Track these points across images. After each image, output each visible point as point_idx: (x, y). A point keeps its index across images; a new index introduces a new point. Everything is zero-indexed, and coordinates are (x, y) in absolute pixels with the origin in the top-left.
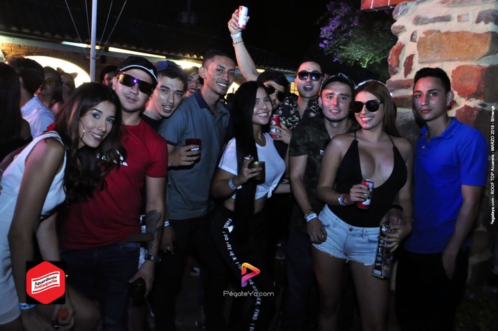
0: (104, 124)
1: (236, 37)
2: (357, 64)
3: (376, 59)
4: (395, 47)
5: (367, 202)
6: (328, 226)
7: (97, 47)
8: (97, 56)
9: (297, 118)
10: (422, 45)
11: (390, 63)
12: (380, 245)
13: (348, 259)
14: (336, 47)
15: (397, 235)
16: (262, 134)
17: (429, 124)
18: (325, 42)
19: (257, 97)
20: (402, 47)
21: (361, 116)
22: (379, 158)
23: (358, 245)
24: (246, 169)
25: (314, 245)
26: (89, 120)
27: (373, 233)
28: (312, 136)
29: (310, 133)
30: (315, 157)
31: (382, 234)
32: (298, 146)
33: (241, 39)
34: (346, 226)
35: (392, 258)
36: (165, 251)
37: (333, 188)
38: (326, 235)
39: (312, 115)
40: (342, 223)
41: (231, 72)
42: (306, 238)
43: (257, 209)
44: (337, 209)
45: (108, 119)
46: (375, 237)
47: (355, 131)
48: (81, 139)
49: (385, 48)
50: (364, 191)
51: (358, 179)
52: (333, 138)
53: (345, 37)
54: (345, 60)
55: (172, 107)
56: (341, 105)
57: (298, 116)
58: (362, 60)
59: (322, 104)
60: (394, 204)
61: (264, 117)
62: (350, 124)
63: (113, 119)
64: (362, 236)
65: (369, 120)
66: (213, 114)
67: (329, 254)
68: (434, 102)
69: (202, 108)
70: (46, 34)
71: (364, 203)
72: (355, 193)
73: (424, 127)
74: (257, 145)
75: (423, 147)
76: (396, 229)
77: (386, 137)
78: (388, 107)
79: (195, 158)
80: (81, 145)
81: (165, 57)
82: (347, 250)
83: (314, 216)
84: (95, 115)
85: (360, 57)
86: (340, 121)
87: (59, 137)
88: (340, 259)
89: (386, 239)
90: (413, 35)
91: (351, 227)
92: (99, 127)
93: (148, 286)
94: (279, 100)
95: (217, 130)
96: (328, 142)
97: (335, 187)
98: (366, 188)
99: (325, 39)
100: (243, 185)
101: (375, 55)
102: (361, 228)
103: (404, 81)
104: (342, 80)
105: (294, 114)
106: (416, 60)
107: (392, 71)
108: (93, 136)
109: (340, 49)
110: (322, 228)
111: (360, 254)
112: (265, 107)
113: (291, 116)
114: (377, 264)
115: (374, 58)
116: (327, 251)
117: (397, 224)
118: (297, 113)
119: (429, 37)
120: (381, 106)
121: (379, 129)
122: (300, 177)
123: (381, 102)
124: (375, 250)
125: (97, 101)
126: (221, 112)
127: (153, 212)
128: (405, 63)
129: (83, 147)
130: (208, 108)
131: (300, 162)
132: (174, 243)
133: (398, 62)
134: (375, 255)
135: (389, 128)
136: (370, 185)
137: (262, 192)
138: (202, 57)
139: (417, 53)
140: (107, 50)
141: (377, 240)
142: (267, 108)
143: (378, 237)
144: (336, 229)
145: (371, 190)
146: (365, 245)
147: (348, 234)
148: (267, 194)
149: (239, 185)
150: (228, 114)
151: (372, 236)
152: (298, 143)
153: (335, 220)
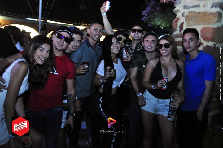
0: (45, 54)
1: (104, 15)
2: (159, 27)
4: (175, 19)
5: (165, 87)
6: (147, 99)
7: (42, 21)
8: (42, 24)
9: (132, 52)
10: (187, 18)
11: (173, 26)
12: (171, 107)
13: (156, 114)
14: (149, 20)
15: (177, 102)
16: (116, 58)
17: (190, 53)
18: (144, 17)
19: (113, 41)
20: (178, 19)
21: (162, 50)
22: (170, 69)
23: (161, 107)
24: (108, 73)
25: (141, 107)
26: (38, 52)
27: (167, 101)
28: (140, 59)
29: (139, 57)
30: (141, 68)
31: (171, 102)
32: (134, 63)
33: (106, 16)
34: (156, 99)
35: (176, 112)
36: (77, 111)
37: (149, 82)
38: (145, 103)
39: (139, 50)
40: (154, 98)
41: (101, 30)
45: (47, 52)
47: (159, 57)
48: (35, 61)
49: (171, 20)
50: (163, 83)
51: (161, 77)
52: (150, 60)
53: (153, 15)
54: (153, 25)
55: (76, 47)
56: (152, 45)
57: (132, 50)
58: (161, 25)
59: (144, 45)
60: (176, 89)
62: (157, 54)
64: (163, 103)
65: (166, 52)
66: (94, 50)
67: (148, 111)
68: (192, 44)
69: (89, 47)
70: (19, 15)
71: (164, 88)
72: (160, 84)
73: (188, 54)
74: (114, 63)
75: (188, 64)
76: (177, 99)
77: (173, 59)
78: (174, 46)
79: (86, 70)
80: (35, 64)
81: (72, 25)
82: (156, 110)
83: (141, 94)
84: (41, 50)
85: (160, 24)
86: (152, 52)
87: (25, 60)
88: (153, 114)
90: (183, 14)
91: (158, 99)
92: (43, 55)
94: (124, 43)
95: (96, 57)
97: (150, 82)
98: (164, 81)
99: (144, 16)
100: (106, 80)
102: (162, 100)
103: (180, 34)
104: (152, 34)
106: (184, 25)
107: (174, 30)
108: (40, 59)
109: (151, 20)
111: (162, 111)
112: (116, 46)
114: (169, 115)
115: (166, 24)
116: (147, 110)
117: (178, 97)
118: (131, 49)
119: (191, 14)
120: (171, 46)
122: (134, 77)
123: (171, 44)
124: (168, 109)
125: (42, 44)
126: (98, 49)
128: (180, 26)
129: (36, 65)
130: (92, 47)
131: (134, 71)
133: (177, 26)
134: (168, 111)
135: (175, 55)
137: (116, 84)
138: (89, 25)
139: (185, 22)
140: (46, 22)
141: (169, 105)
142: (118, 46)
143: (169, 103)
144: (151, 100)
145: (166, 82)
146: (164, 107)
147: (156, 103)
148: (118, 85)
149: (105, 80)
150: (101, 50)
151: (167, 103)
152: (134, 62)
153: (151, 96)
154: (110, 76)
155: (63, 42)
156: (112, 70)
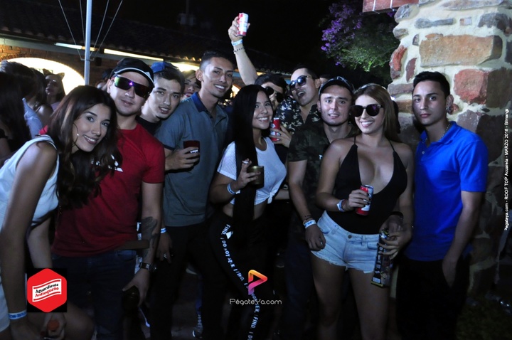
0: (99, 127)
1: (237, 44)
2: (360, 68)
3: (379, 63)
4: (396, 51)
5: (366, 208)
6: (327, 233)
7: (92, 49)
8: (91, 58)
9: (300, 123)
10: (424, 49)
11: (391, 67)
12: (380, 252)
13: (347, 267)
14: (339, 51)
15: (396, 242)
16: (262, 138)
17: (428, 129)
18: (327, 45)
19: (257, 101)
20: (404, 51)
21: (361, 120)
22: (378, 164)
23: (358, 252)
24: (244, 174)
25: (313, 252)
26: (82, 123)
27: (372, 239)
28: (311, 140)
29: (309, 138)
30: (314, 162)
31: (381, 241)
32: (297, 151)
33: (242, 47)
34: (345, 233)
35: (391, 265)
36: (162, 259)
37: (332, 195)
38: (324, 242)
40: (341, 229)
41: (229, 73)
42: (305, 246)
43: (257, 214)
44: (335, 215)
45: (103, 123)
46: (374, 244)
47: (355, 136)
48: (75, 143)
49: (388, 51)
50: (363, 197)
51: (357, 184)
52: (332, 142)
53: (348, 40)
54: (348, 64)
55: (169, 109)
56: (340, 108)
58: (365, 63)
59: (320, 108)
60: (394, 210)
61: (265, 121)
63: (108, 122)
64: (361, 243)
65: (370, 125)
66: (211, 117)
67: (328, 262)
68: (433, 106)
69: (200, 111)
70: (39, 35)
71: (363, 209)
72: (354, 199)
73: (424, 132)
74: (257, 150)
75: (423, 153)
76: (395, 236)
77: (386, 142)
78: (388, 112)
79: (194, 161)
80: (75, 149)
82: (346, 258)
83: (313, 222)
84: (89, 118)
85: (362, 60)
86: (339, 125)
87: (52, 140)
88: (338, 267)
89: (385, 246)
90: (415, 38)
91: (350, 234)
92: (93, 130)
93: (142, 294)
95: (216, 134)
96: (327, 147)
97: (334, 193)
98: (366, 194)
99: (327, 42)
100: (241, 189)
101: (379, 58)
102: (360, 236)
103: (407, 85)
104: (340, 84)
105: (297, 119)
106: (418, 64)
107: (394, 75)
109: (342, 52)
110: (321, 235)
111: (360, 261)
112: (265, 111)
113: (294, 121)
114: (376, 272)
115: (377, 62)
116: (326, 258)
117: (397, 231)
118: (300, 118)
119: (432, 40)
120: (381, 110)
121: (379, 134)
122: (299, 182)
123: (382, 107)
124: (375, 258)
125: (91, 104)
126: (220, 116)
127: (149, 219)
128: (407, 67)
129: (77, 151)
130: (207, 112)
131: (300, 167)
132: (171, 251)
133: (400, 65)
134: (374, 262)
136: (370, 191)
137: (261, 197)
139: (419, 56)
140: (102, 52)
141: (376, 247)
142: (267, 113)
143: (378, 244)
144: (335, 236)
145: (370, 196)
146: (363, 252)
147: (347, 241)
148: (267, 199)
149: (238, 190)
150: (228, 118)
151: (371, 243)
152: (297, 148)
153: (334, 227)
154: (248, 180)
155: (131, 96)
156: (255, 167)
